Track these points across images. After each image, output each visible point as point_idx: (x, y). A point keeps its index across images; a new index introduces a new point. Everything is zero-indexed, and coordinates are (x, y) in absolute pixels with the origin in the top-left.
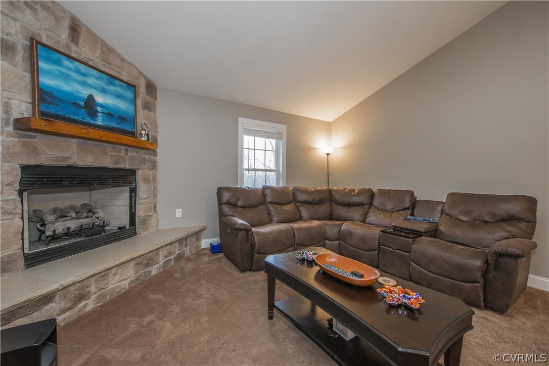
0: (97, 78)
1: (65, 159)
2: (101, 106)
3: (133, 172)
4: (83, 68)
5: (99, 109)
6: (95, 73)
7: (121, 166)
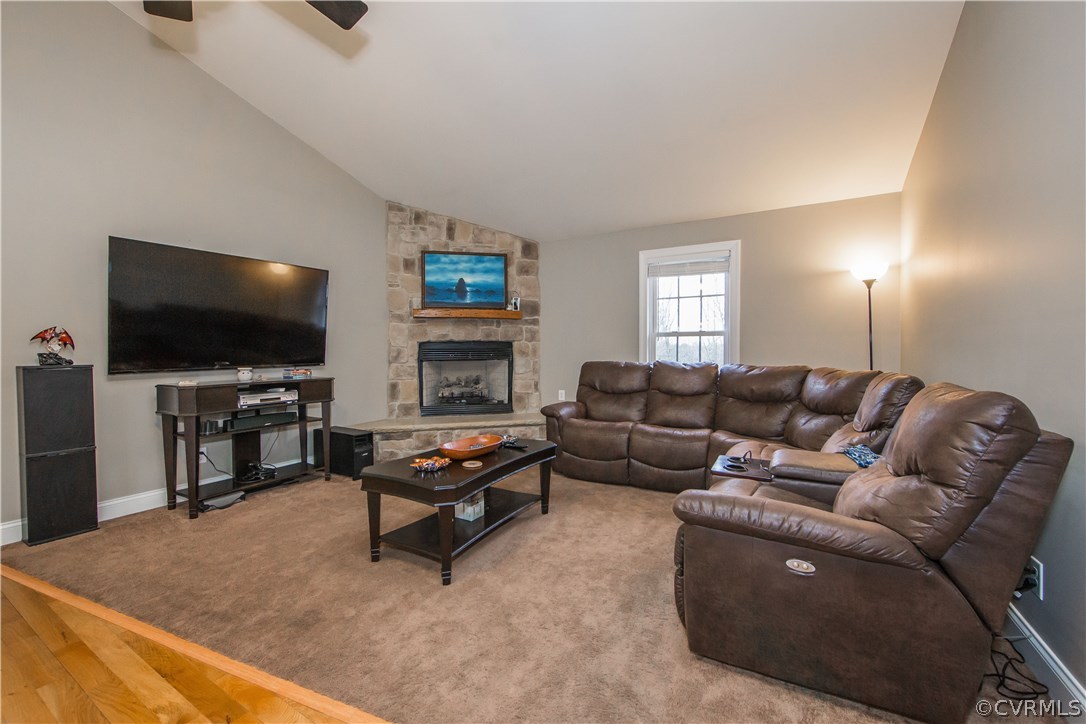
0: (467, 262)
1: (444, 336)
2: (469, 285)
3: (509, 344)
4: (455, 258)
5: (468, 289)
6: (465, 257)
7: (493, 339)
